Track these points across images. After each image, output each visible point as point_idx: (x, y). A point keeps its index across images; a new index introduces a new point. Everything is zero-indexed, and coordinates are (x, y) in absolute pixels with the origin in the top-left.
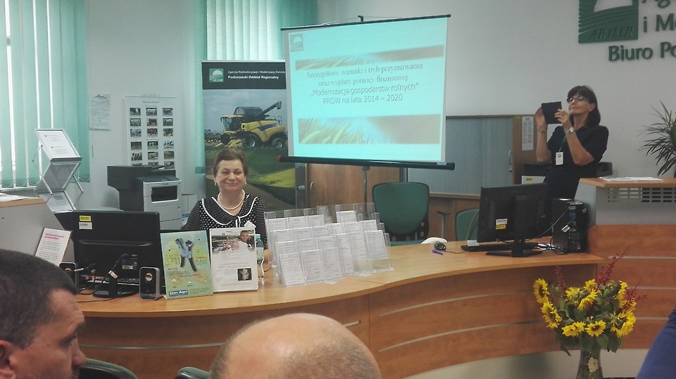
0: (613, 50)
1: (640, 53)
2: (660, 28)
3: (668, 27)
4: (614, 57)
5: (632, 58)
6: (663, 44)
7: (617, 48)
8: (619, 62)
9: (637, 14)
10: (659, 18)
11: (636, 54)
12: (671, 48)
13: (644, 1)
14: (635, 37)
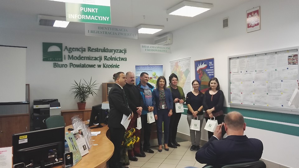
0: (55, 64)
6: (70, 63)
8: (57, 68)
9: (62, 54)
11: (62, 66)
12: (73, 65)
13: (64, 51)
14: (62, 61)
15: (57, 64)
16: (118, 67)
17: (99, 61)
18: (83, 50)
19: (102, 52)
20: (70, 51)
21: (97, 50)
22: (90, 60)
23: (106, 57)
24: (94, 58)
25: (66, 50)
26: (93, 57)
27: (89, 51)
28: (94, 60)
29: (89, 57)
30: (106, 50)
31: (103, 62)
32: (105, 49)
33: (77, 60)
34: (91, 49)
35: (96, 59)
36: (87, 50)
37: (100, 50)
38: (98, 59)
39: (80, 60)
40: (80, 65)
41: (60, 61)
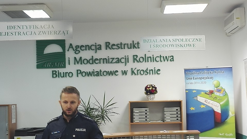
3: (80, 63)
5: (64, 76)
6: (77, 70)
8: (57, 78)
9: (65, 56)
10: (75, 58)
11: (66, 75)
12: (81, 73)
13: (68, 51)
15: (57, 72)
16: (158, 72)
17: (124, 64)
18: (97, 47)
19: (129, 48)
20: (76, 50)
21: (120, 46)
22: (109, 63)
23: (137, 56)
24: (117, 60)
25: (71, 49)
26: (113, 59)
27: (106, 49)
28: (116, 62)
29: (107, 58)
30: (136, 46)
31: (131, 65)
32: (135, 43)
33: (89, 64)
34: (110, 46)
35: (118, 60)
36: (103, 47)
37: (126, 46)
38: (123, 60)
39: (93, 63)
40: (93, 72)
41: (62, 67)
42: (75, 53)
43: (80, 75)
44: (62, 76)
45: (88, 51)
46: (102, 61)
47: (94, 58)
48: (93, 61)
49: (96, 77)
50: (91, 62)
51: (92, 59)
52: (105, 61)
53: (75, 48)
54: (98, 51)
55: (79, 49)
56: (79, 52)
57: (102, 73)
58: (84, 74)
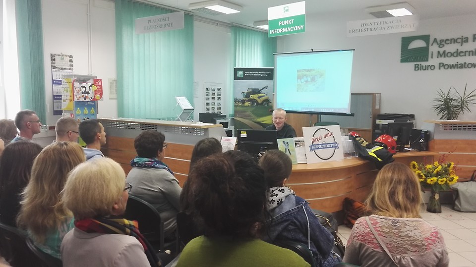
0: (417, 66)
1: (429, 67)
2: (439, 56)
3: (443, 56)
4: (417, 69)
5: (425, 69)
6: (440, 63)
7: (418, 65)
8: (419, 71)
9: (428, 50)
10: (439, 52)
11: (427, 68)
12: (444, 66)
13: (432, 45)
14: (427, 60)
15: (420, 65)
18: (464, 40)
20: (441, 44)
22: (475, 55)
25: (435, 44)
27: (474, 41)
29: (474, 50)
33: (452, 58)
36: (471, 39)
39: (457, 56)
40: (457, 65)
41: (425, 61)
42: (439, 47)
43: (442, 68)
44: (424, 69)
45: (453, 44)
46: (467, 53)
47: (459, 51)
48: (458, 54)
49: (459, 70)
50: (455, 55)
51: (457, 52)
52: (471, 53)
53: (439, 42)
54: (464, 44)
55: (444, 43)
56: (444, 45)
57: (466, 65)
58: (446, 67)
